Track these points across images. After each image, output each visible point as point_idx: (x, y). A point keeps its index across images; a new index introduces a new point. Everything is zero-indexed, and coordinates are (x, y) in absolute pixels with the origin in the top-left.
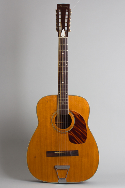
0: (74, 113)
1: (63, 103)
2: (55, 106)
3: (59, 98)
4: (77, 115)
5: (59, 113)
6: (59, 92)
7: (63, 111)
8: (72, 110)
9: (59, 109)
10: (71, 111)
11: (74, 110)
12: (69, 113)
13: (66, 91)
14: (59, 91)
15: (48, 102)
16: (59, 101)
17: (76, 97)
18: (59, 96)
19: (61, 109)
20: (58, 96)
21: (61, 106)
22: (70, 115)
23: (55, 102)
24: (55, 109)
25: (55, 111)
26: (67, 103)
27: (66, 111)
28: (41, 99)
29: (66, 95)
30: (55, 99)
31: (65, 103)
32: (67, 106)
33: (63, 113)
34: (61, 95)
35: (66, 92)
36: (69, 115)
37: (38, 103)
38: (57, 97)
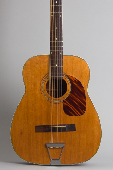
0: (70, 77)
1: (56, 65)
2: (47, 69)
3: (52, 58)
4: (74, 81)
5: (51, 77)
6: (52, 52)
7: (56, 75)
8: (68, 74)
9: (51, 72)
10: (67, 76)
11: (70, 74)
12: (64, 78)
13: (61, 50)
14: (52, 50)
15: (37, 63)
16: (52, 62)
17: (72, 58)
18: (52, 56)
19: (54, 72)
20: (50, 57)
21: (54, 69)
22: (65, 80)
23: (47, 64)
24: (47, 72)
25: (46, 76)
26: (61, 65)
27: (61, 75)
28: (28, 60)
29: (61, 54)
30: (47, 60)
31: (58, 65)
32: (61, 68)
33: (56, 78)
34: (54, 54)
35: (61, 52)
36: (63, 80)
37: (25, 65)
38: (48, 57)
